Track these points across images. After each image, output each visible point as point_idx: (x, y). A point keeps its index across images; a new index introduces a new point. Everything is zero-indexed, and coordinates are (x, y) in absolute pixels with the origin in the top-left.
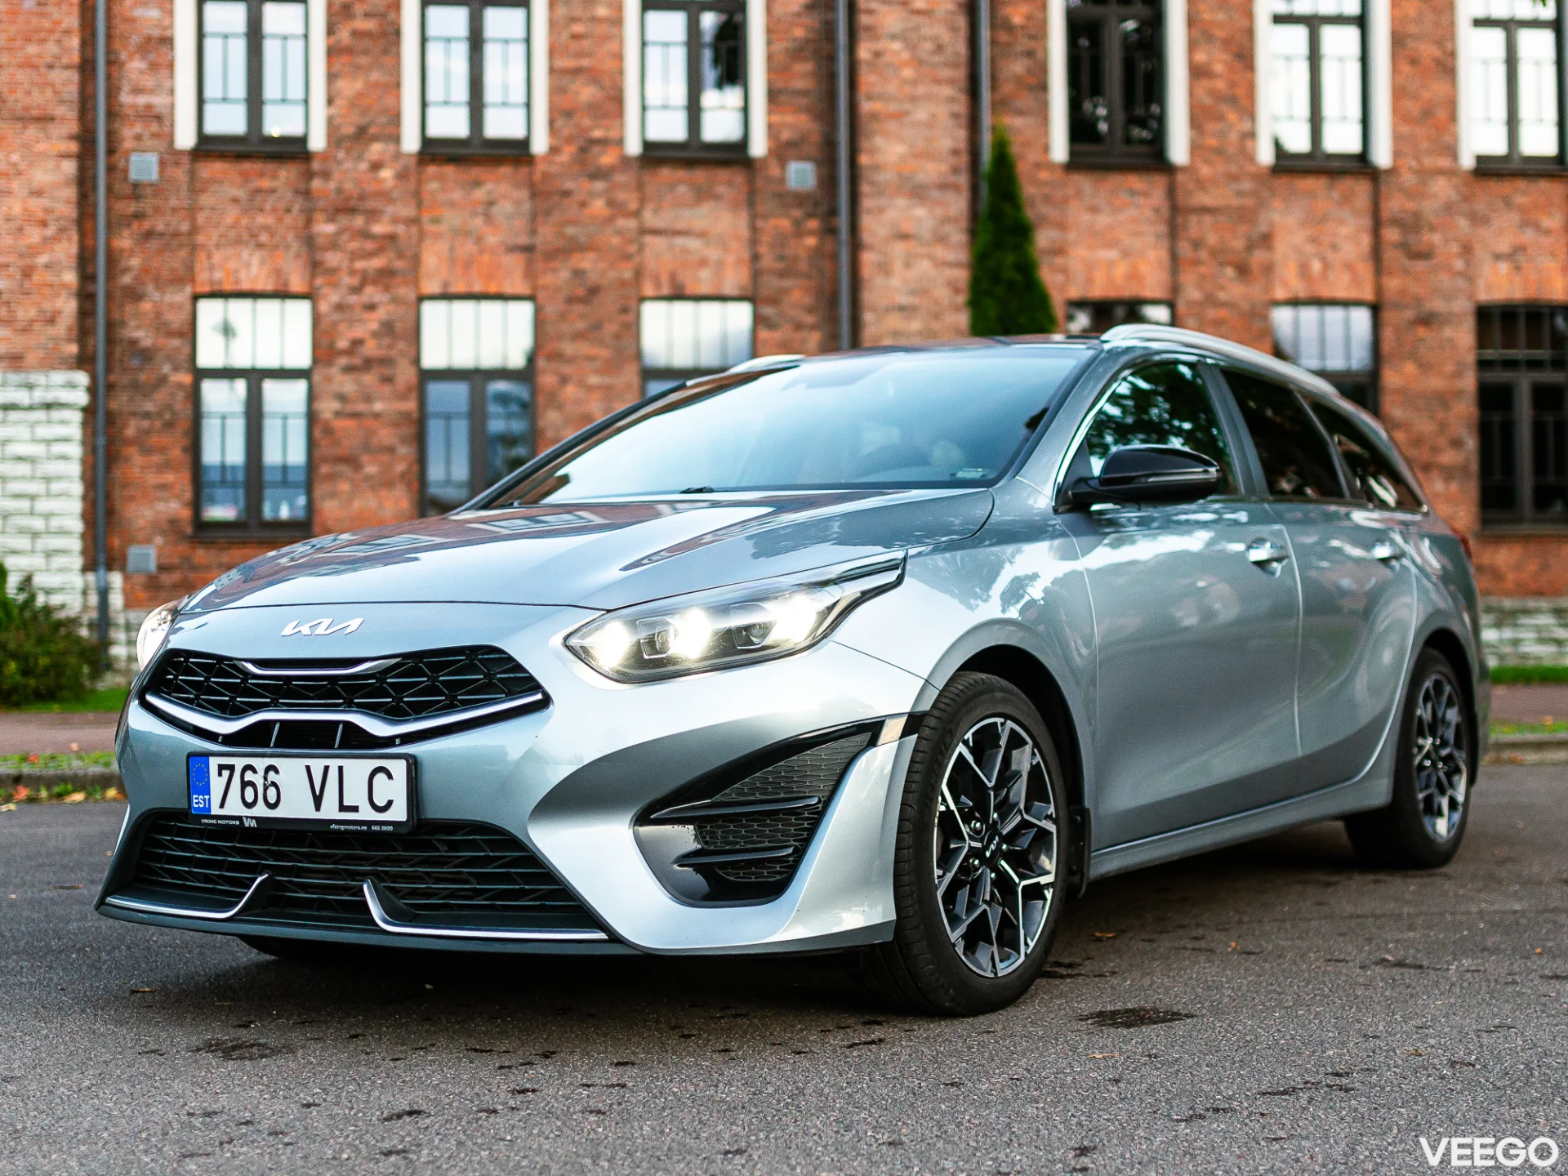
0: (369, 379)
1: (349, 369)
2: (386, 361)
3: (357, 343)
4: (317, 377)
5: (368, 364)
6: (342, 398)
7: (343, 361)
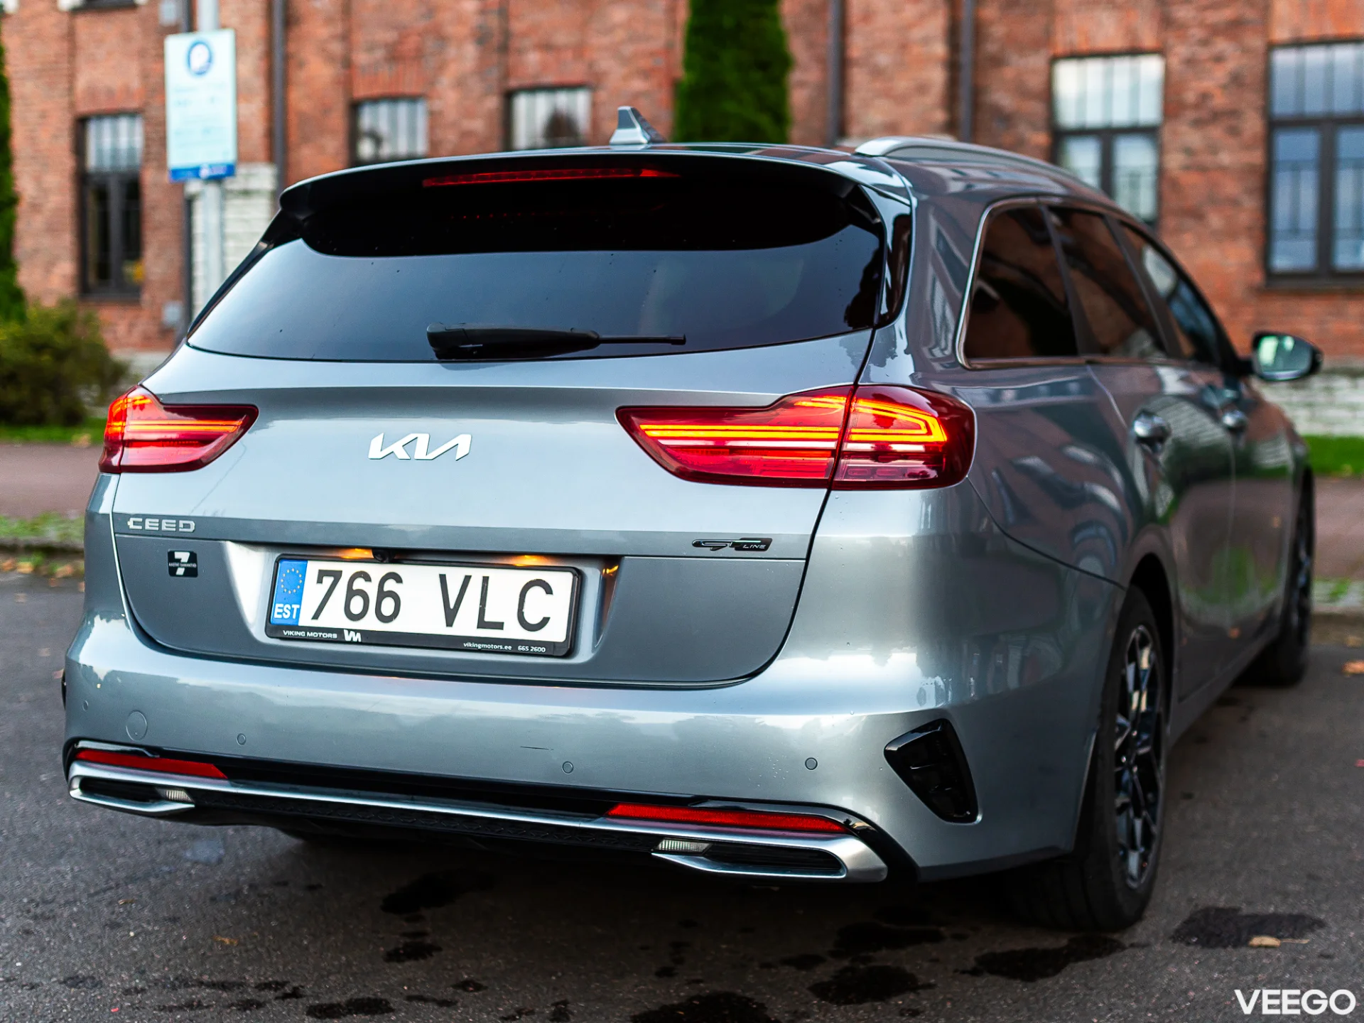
0: (1216, 132)
1: (1198, 124)
2: (1233, 113)
3: (1205, 97)
4: (1166, 135)
5: (1216, 116)
6: (1189, 151)
7: (1191, 115)
